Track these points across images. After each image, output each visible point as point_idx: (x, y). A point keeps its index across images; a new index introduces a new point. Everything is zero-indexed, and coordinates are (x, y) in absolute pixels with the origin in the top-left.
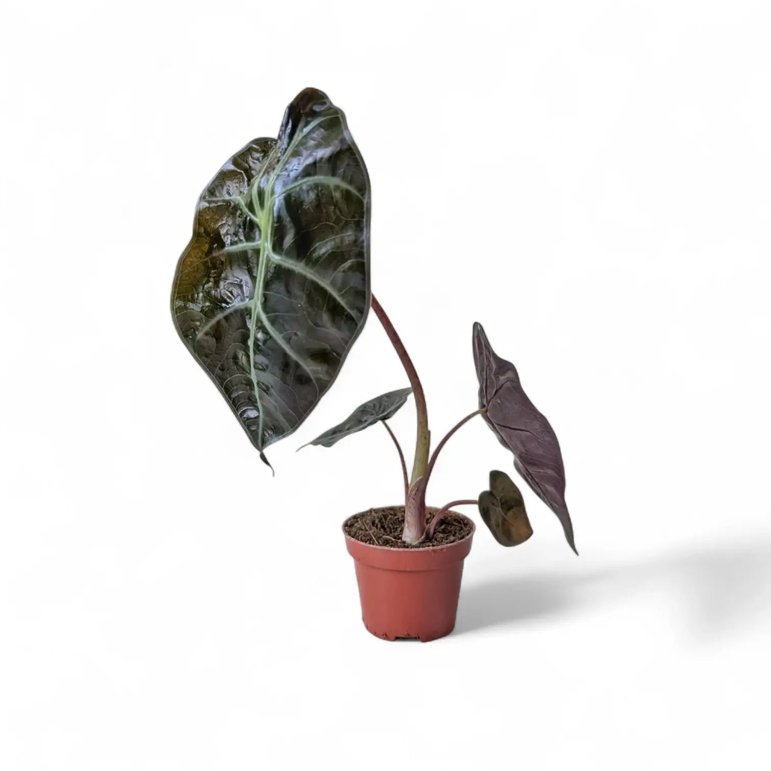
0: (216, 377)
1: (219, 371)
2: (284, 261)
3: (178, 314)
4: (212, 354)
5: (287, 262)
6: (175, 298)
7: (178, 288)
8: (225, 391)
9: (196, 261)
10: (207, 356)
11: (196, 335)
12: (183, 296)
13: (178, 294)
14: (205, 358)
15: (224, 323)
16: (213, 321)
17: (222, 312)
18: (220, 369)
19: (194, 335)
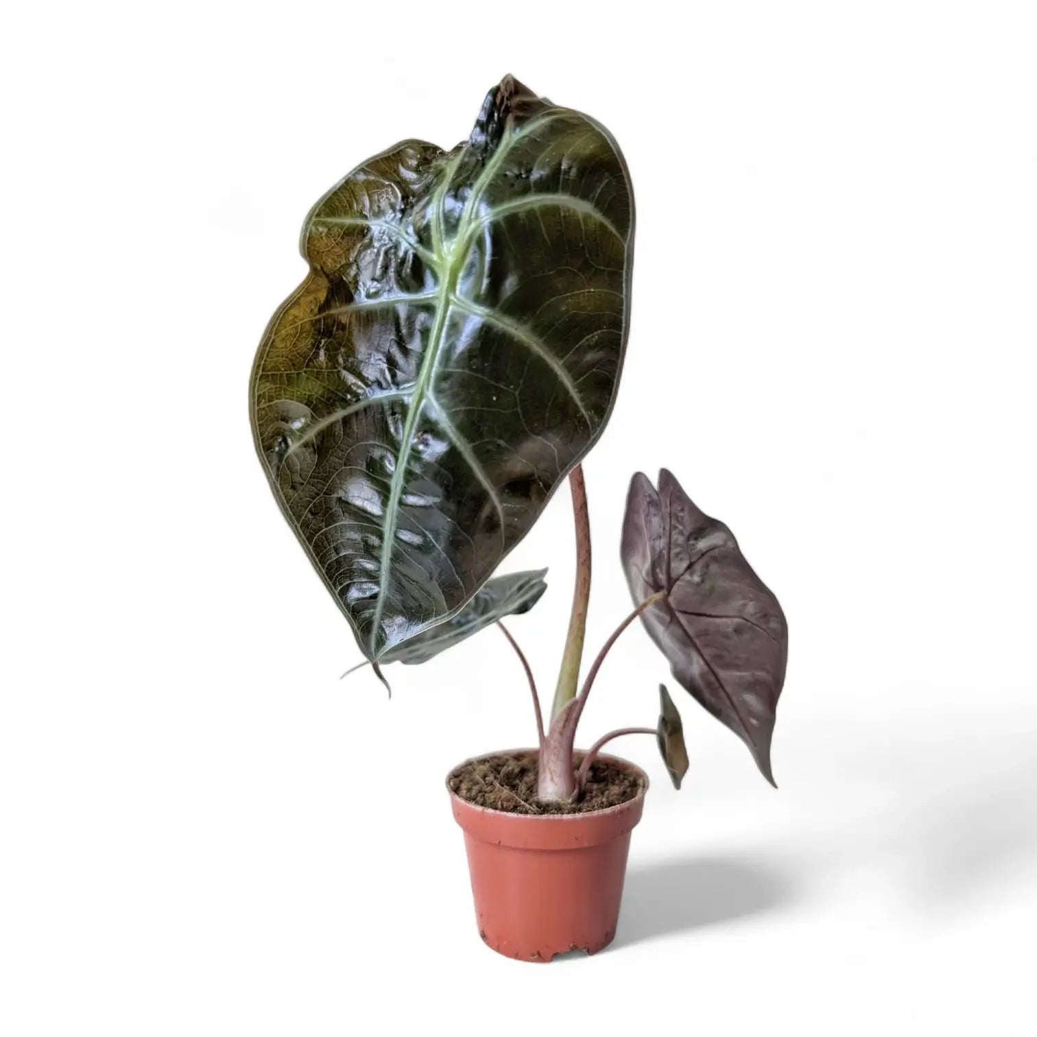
0: (301, 527)
1: (310, 516)
2: (497, 319)
3: (262, 405)
4: (302, 484)
5: (502, 322)
6: (259, 377)
7: (265, 361)
8: (315, 551)
9: (304, 315)
10: (293, 487)
11: (287, 446)
12: (273, 375)
13: (263, 370)
14: (290, 491)
15: (339, 430)
16: (324, 423)
17: (344, 408)
18: (310, 511)
19: (283, 445)
